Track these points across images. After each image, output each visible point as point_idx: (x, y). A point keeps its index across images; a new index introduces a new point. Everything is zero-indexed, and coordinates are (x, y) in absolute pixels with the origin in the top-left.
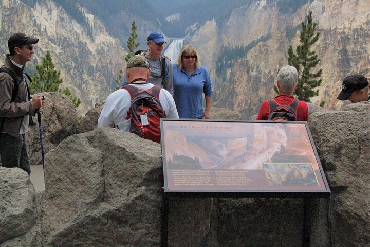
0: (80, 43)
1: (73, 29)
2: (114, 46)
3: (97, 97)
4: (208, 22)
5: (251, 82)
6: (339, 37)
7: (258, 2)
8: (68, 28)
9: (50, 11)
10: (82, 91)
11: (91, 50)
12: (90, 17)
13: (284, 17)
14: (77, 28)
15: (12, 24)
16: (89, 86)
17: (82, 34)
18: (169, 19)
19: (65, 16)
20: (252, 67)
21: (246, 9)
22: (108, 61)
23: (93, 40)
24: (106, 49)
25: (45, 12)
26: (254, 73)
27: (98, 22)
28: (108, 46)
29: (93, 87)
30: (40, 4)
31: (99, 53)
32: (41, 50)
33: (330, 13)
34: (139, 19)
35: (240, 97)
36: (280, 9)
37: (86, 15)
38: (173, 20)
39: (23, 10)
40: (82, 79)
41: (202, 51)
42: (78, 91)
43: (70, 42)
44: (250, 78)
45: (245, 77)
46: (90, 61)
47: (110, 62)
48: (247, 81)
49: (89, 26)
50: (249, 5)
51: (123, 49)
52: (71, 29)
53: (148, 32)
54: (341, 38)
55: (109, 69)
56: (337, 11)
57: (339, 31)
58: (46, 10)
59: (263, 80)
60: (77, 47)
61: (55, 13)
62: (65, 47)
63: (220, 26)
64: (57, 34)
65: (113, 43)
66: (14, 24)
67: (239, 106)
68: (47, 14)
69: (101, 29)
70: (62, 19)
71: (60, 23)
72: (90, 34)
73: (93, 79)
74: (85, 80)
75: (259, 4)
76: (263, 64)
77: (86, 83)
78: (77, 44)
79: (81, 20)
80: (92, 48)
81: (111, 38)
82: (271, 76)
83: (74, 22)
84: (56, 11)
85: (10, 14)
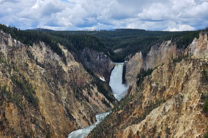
0: (58, 66)
1: (55, 58)
2: (79, 68)
3: (66, 98)
4: (137, 54)
5: (153, 90)
6: (201, 63)
7: (166, 41)
8: (52, 58)
9: (41, 48)
10: (56, 95)
11: (65, 70)
12: (65, 51)
13: (179, 51)
14: (57, 57)
15: (13, 56)
16: (61, 92)
17: (60, 61)
18: (115, 51)
19: (50, 51)
20: (153, 81)
21: (159, 46)
22: (75, 77)
23: (66, 64)
24: (74, 70)
25: (38, 49)
26: (154, 85)
27: (70, 54)
28: (75, 68)
29: (63, 92)
30: (36, 44)
31: (69, 72)
32: (30, 71)
33: (200, 49)
34: (96, 52)
35: (146, 99)
36: (177, 46)
37: (63, 50)
38: (118, 52)
39: (22, 48)
40: (57, 87)
41: (134, 70)
42: (53, 95)
43: (52, 66)
44: (151, 87)
45: (149, 87)
46: (64, 77)
47: (76, 77)
48: (150, 89)
49: (64, 56)
50: (161, 43)
51: (84, 69)
52: (54, 58)
53: (101, 59)
54: (202, 64)
55: (75, 81)
56: (204, 48)
57: (202, 60)
58: (39, 48)
59: (159, 89)
60: (56, 69)
61: (44, 49)
62: (47, 69)
63: (145, 55)
64: (45, 61)
65: (78, 66)
66: (14, 56)
67: (145, 104)
68: (39, 49)
69: (71, 58)
70: (48, 53)
71: (47, 55)
72: (65, 61)
73: (63, 88)
74: (59, 88)
75: (166, 43)
76: (159, 79)
77: (60, 90)
78: (56, 67)
79: (60, 53)
80: (65, 69)
81: (77, 63)
82: (164, 86)
83: (55, 54)
84: (45, 48)
85: (13, 50)
